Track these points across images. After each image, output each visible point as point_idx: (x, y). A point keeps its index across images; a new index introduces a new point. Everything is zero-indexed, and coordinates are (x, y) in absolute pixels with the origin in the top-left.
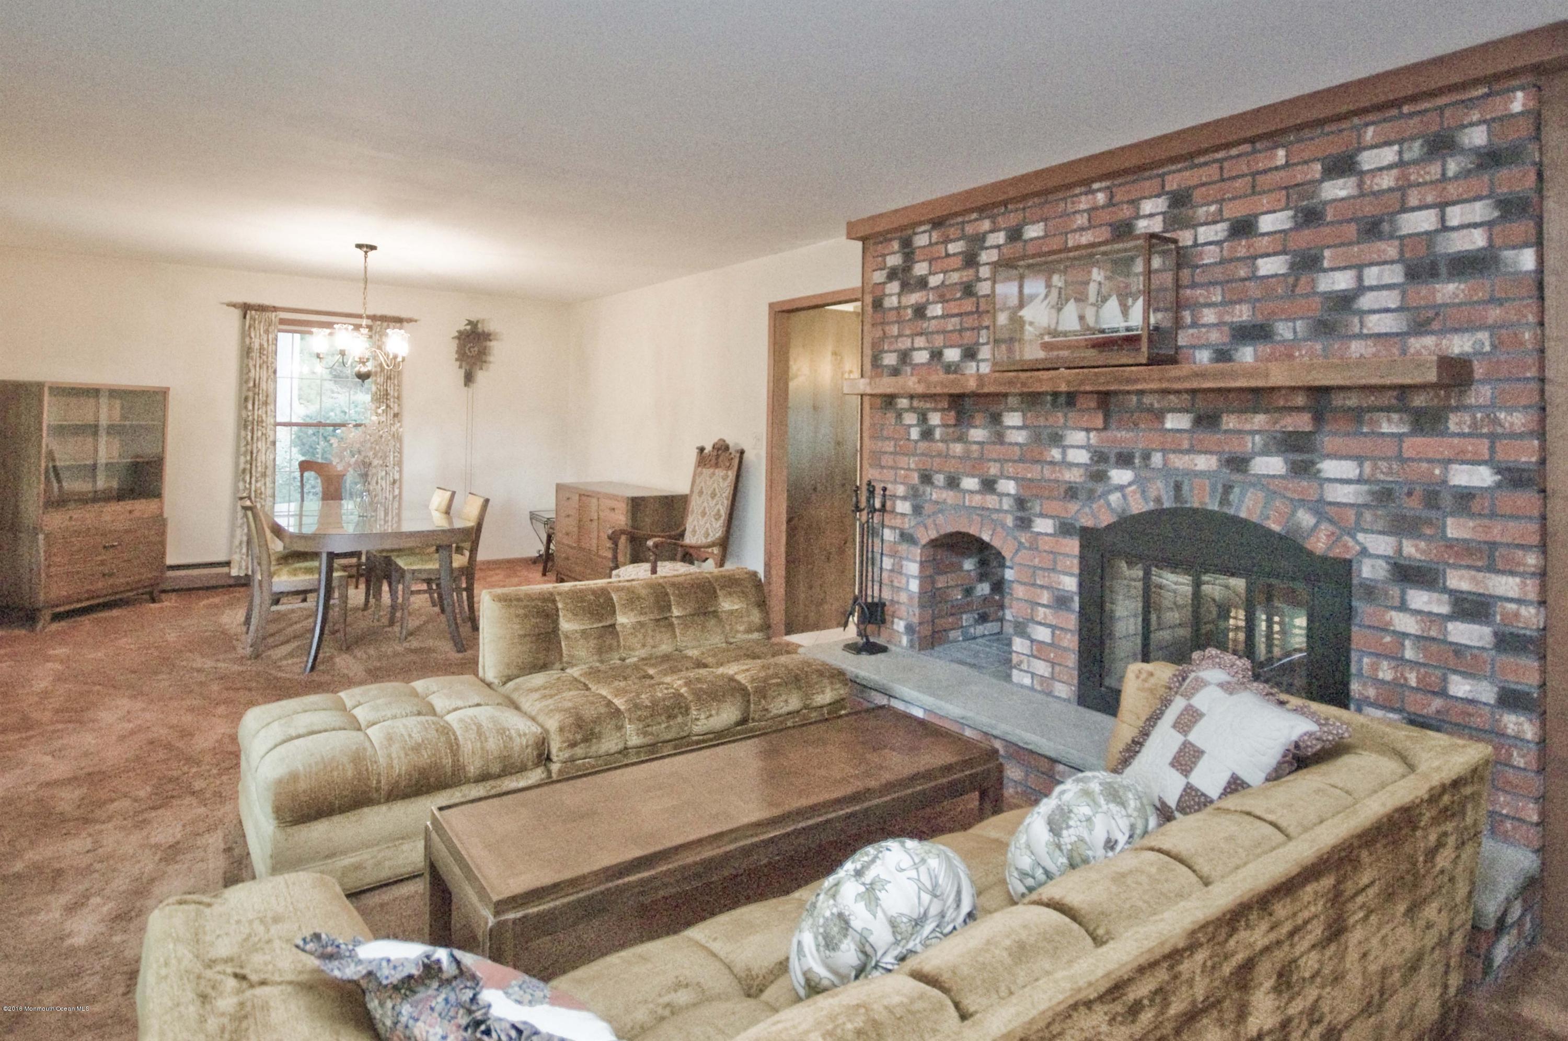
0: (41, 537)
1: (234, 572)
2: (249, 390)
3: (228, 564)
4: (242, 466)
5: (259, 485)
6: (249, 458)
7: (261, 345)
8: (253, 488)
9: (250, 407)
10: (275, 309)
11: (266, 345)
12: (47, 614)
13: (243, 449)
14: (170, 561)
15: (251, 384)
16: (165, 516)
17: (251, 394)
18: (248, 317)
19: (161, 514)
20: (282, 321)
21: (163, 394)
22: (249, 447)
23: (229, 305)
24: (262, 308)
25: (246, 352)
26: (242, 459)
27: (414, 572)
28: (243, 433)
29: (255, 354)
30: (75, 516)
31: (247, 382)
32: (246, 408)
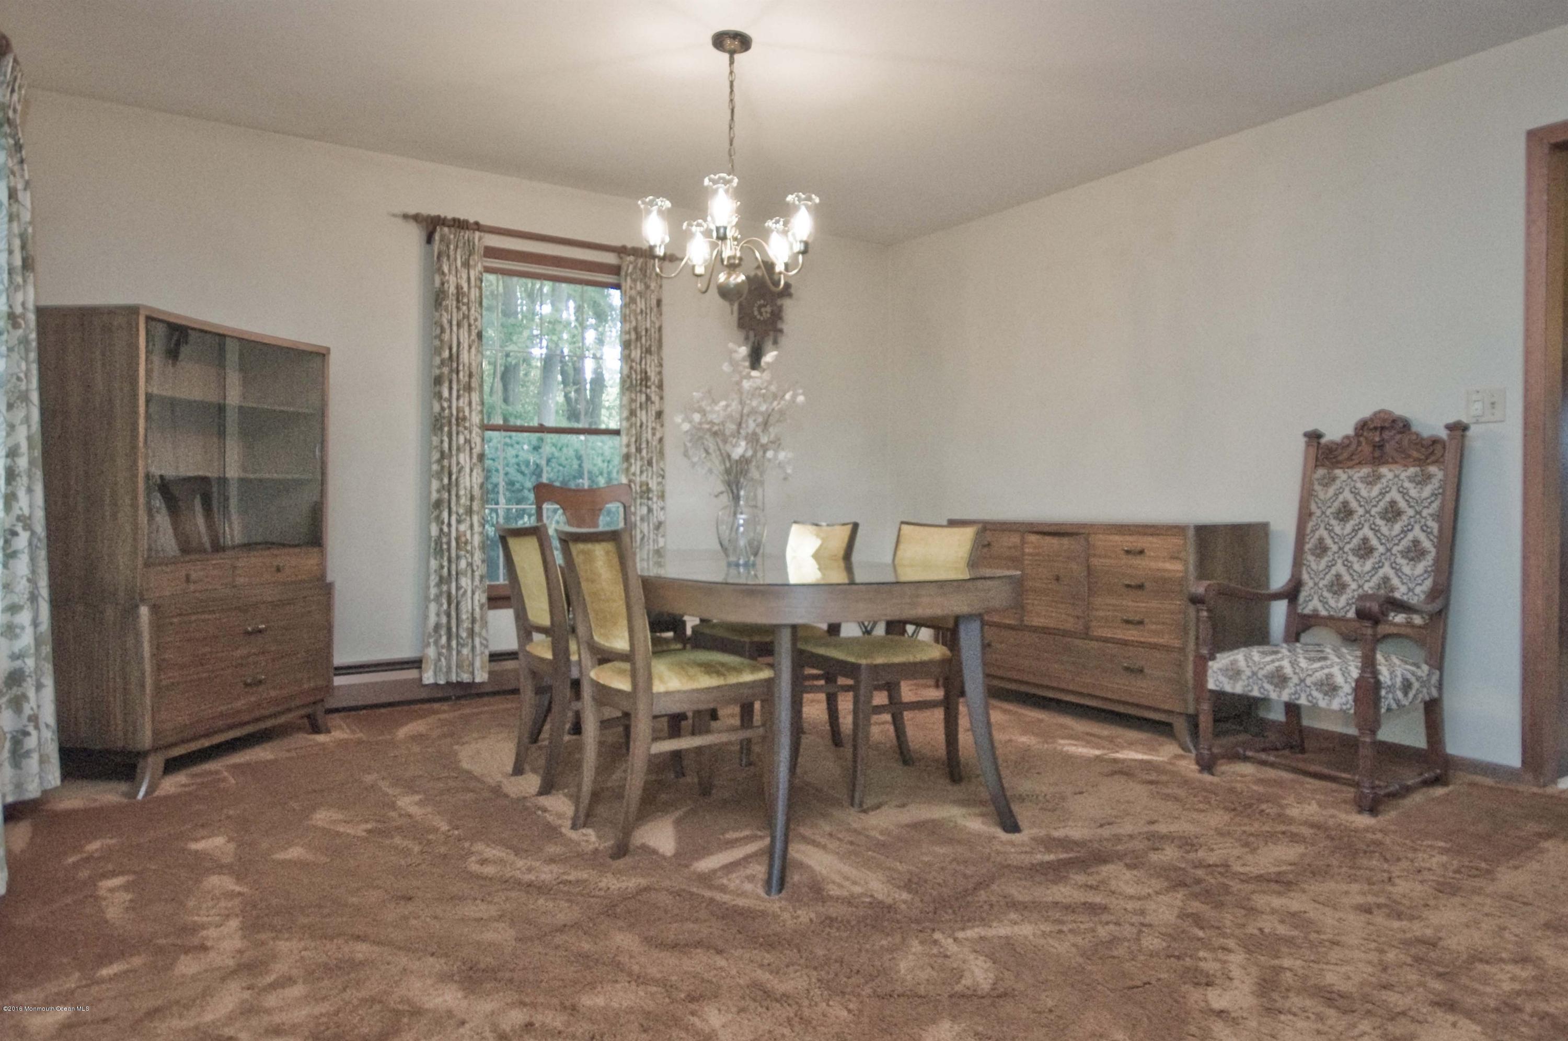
0: (144, 611)
1: (429, 677)
2: (443, 362)
3: (416, 664)
4: (435, 496)
5: (462, 527)
6: (446, 481)
7: (458, 287)
8: (454, 534)
9: (446, 394)
10: (478, 227)
11: (465, 289)
12: (155, 762)
13: (435, 467)
14: (340, 659)
15: (446, 354)
16: (329, 578)
17: (446, 370)
18: (437, 237)
19: (323, 576)
20: (491, 252)
21: (321, 355)
22: (446, 462)
23: (406, 217)
24: (460, 225)
25: (438, 298)
26: (435, 484)
27: (875, 668)
28: (435, 440)
29: (451, 302)
30: (194, 576)
31: (438, 351)
32: (439, 396)
